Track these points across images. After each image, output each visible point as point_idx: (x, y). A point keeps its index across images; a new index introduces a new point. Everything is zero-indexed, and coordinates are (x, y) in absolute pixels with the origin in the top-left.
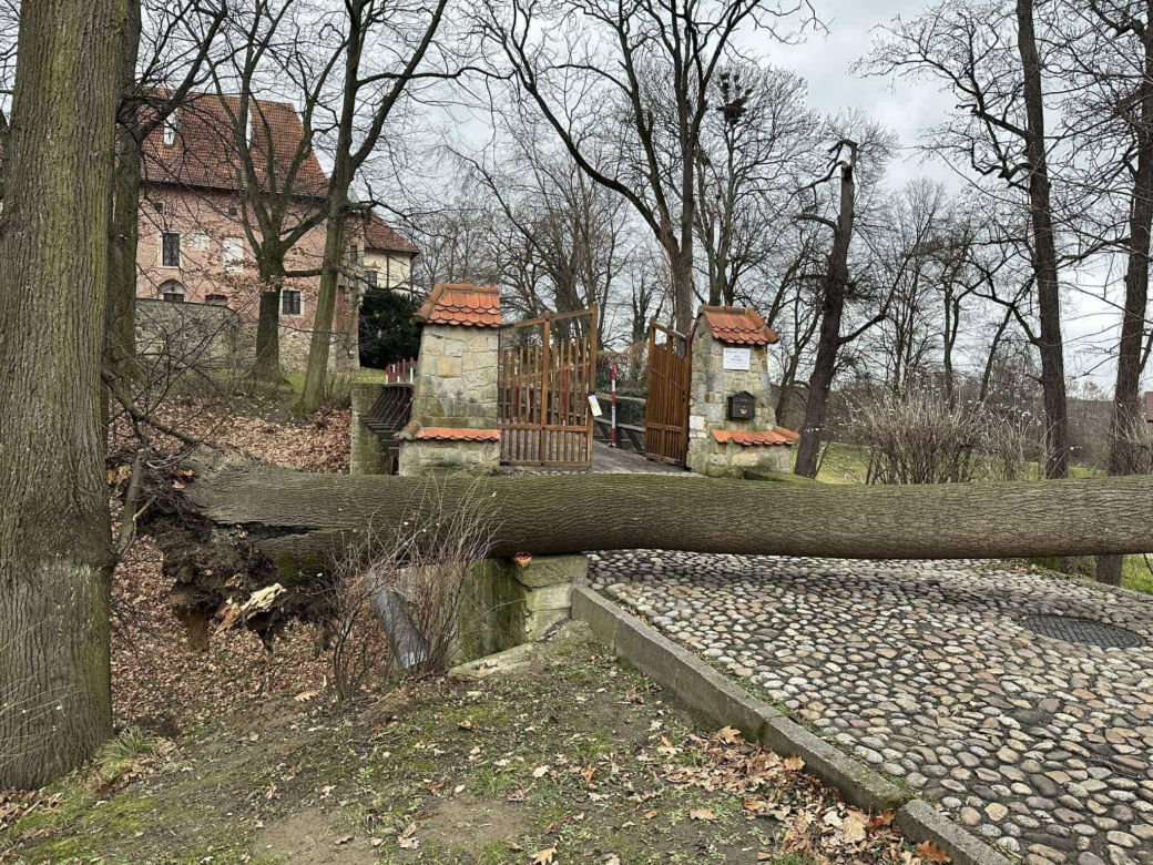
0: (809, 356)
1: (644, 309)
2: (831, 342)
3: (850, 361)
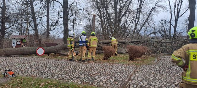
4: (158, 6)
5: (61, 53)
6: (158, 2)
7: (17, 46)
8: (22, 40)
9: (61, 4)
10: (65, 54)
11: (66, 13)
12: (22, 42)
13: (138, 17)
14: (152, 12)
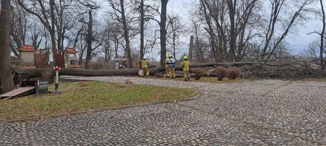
0: (85, 53)
1: (36, 39)
2: (90, 50)
3: (94, 55)
4: (306, 10)
5: (158, 74)
6: (305, 4)
7: (120, 68)
8: (123, 63)
9: (159, 22)
10: (161, 75)
11: (163, 32)
12: (124, 65)
13: (271, 28)
14: (295, 20)
